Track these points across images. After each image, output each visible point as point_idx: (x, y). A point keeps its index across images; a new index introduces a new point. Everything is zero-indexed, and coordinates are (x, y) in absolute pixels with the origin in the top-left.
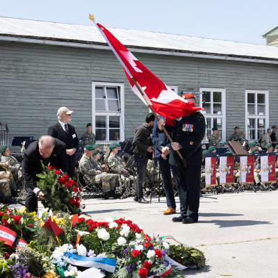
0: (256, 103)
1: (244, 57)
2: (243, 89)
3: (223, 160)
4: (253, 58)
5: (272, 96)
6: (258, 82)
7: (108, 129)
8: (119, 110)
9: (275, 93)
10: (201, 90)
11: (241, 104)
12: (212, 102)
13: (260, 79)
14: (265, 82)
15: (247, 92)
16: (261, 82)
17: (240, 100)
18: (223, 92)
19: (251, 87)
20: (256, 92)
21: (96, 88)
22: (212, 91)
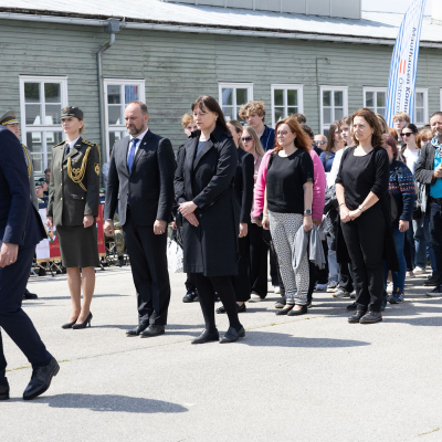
0: (43, 102)
1: (13, 10)
2: (15, 74)
4: (31, 12)
5: (73, 87)
6: (45, 59)
9: (79, 82)
11: (13, 103)
13: (47, 54)
14: (60, 60)
15: (23, 80)
16: (51, 60)
17: (9, 97)
19: (30, 69)
20: (42, 81)
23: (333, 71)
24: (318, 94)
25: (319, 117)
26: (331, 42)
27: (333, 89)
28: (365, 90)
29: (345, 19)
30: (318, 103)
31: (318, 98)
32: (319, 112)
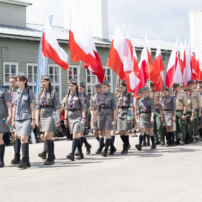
23: (10, 54)
24: (2, 66)
25: (3, 78)
26: (10, 38)
27: (11, 64)
28: (28, 65)
29: (17, 28)
30: (2, 71)
31: (2, 69)
32: (3, 76)
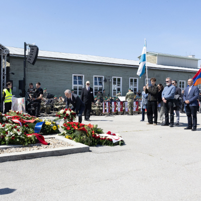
3: (119, 103)
7: (78, 91)
8: (82, 84)
10: (113, 77)
12: (117, 82)
18: (121, 78)
21: (74, 76)
22: (117, 78)
